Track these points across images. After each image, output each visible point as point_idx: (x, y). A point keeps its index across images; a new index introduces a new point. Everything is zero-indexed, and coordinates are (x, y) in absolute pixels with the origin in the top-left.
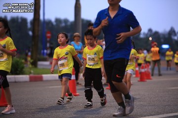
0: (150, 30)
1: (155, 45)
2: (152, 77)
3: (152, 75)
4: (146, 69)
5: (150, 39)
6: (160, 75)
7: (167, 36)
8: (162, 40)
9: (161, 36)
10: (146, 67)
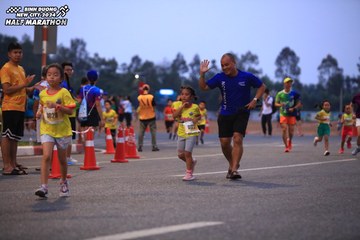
0: (136, 59)
1: (146, 88)
2: (138, 154)
3: (140, 150)
4: (127, 138)
5: (137, 76)
6: (155, 149)
7: (169, 72)
8: (160, 80)
9: (158, 71)
10: (126, 135)
